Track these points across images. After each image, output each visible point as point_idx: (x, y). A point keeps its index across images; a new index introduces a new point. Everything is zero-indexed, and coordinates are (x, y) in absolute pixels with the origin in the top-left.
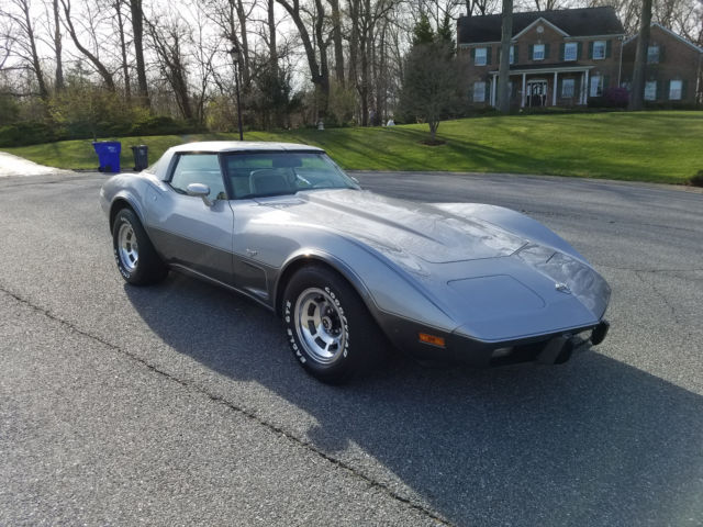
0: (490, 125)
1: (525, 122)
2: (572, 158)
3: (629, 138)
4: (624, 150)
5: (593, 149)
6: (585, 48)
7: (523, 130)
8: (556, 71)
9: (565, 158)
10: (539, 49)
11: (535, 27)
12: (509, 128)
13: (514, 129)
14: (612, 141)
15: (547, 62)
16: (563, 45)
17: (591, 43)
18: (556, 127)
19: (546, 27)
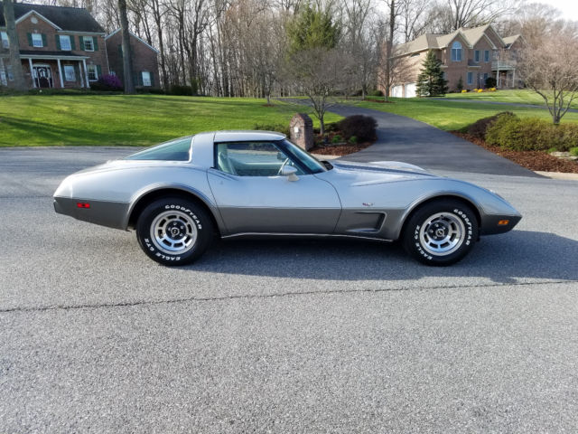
0: (30, 104)
1: (61, 102)
2: (125, 131)
3: (155, 116)
4: (158, 124)
5: (136, 124)
6: (77, 40)
7: (65, 109)
8: (59, 58)
9: (120, 132)
10: (37, 37)
11: (29, 18)
12: (49, 106)
13: (57, 108)
14: (144, 118)
15: (46, 49)
16: (57, 37)
17: (81, 38)
18: (91, 107)
19: (39, 19)
